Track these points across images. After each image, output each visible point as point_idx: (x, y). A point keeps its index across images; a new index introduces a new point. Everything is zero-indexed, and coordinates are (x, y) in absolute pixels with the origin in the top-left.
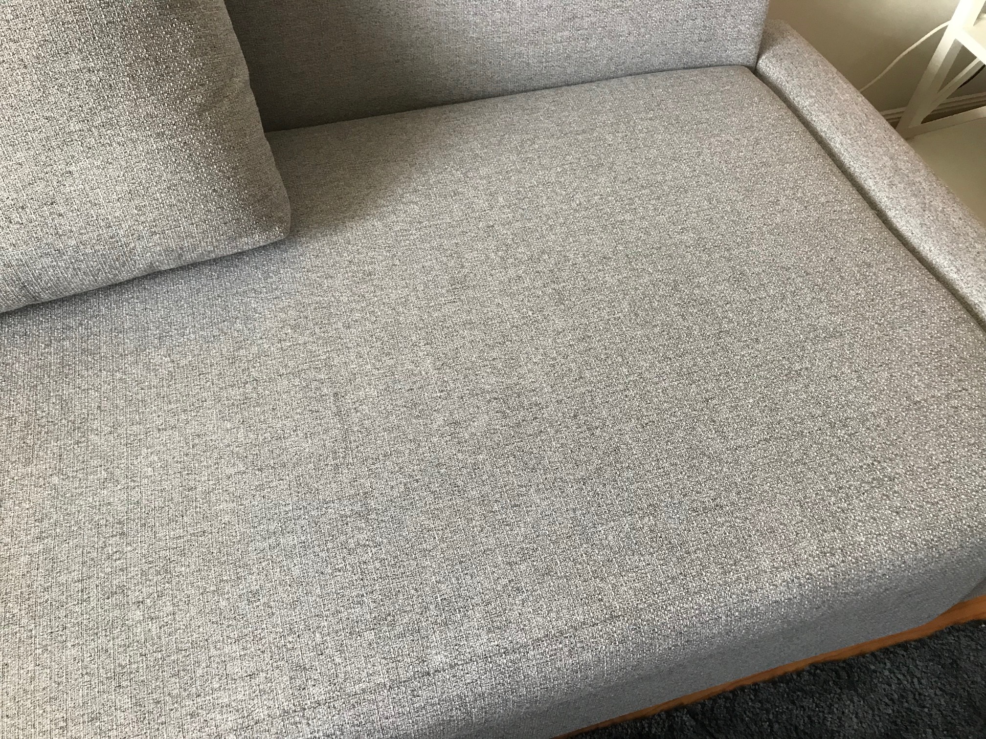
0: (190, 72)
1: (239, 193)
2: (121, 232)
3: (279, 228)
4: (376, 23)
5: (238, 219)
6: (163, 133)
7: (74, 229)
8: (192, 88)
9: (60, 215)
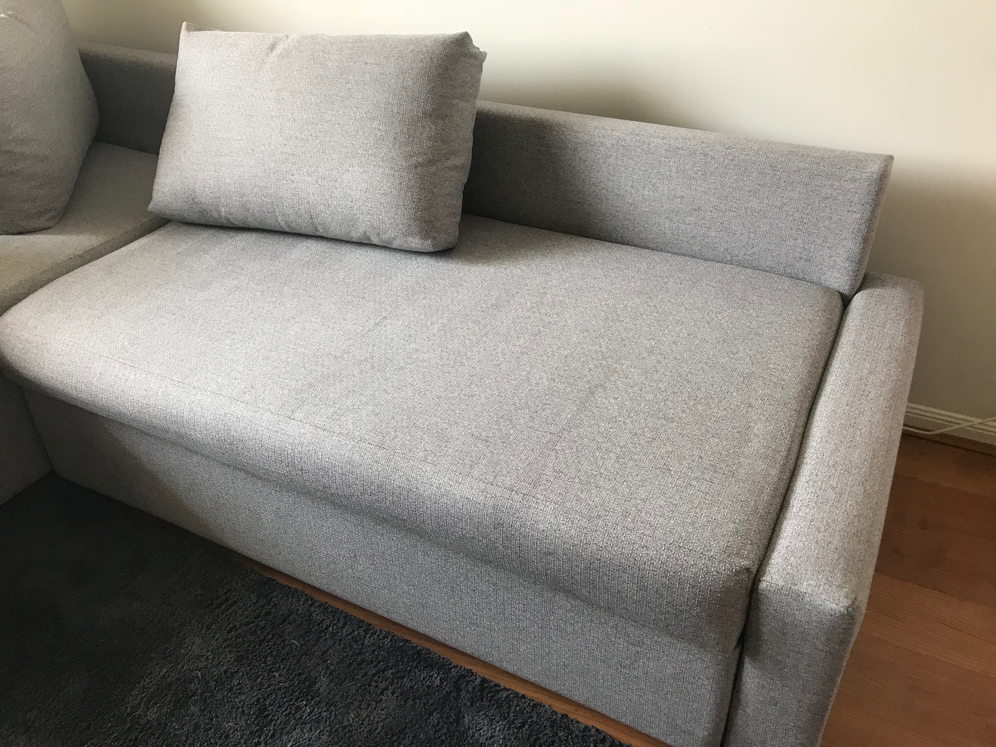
0: (423, 147)
1: (415, 212)
2: (355, 207)
3: (431, 242)
4: (571, 174)
5: (410, 225)
6: (394, 168)
7: (338, 196)
8: (420, 154)
9: (336, 188)
